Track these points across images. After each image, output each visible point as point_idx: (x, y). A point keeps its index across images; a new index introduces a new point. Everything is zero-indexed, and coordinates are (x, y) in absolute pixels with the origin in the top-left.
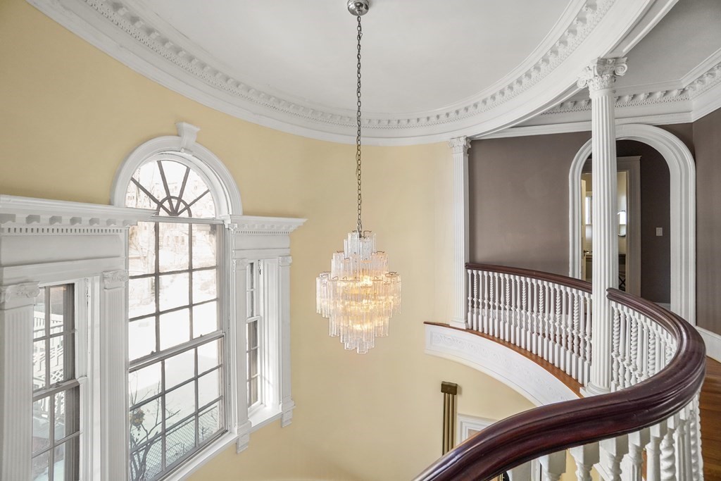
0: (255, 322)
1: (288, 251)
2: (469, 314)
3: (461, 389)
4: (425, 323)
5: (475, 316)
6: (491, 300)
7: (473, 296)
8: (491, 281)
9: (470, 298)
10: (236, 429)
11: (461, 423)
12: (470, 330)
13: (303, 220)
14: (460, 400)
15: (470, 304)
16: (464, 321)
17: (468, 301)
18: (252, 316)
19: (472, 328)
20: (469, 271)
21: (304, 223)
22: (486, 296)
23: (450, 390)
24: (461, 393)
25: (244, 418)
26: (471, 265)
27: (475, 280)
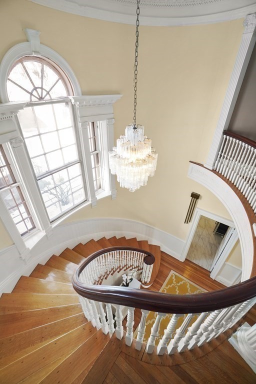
0: (97, 154)
1: (112, 116)
2: (217, 162)
3: (201, 197)
4: (190, 162)
5: (219, 164)
6: (232, 157)
7: (222, 152)
8: (236, 146)
9: (220, 153)
10: (90, 200)
11: (197, 212)
12: (214, 171)
13: (121, 96)
14: (199, 201)
15: (219, 156)
16: (212, 165)
17: (218, 154)
18: (96, 150)
19: (216, 170)
20: (225, 136)
21: (121, 97)
22: (230, 154)
23: (195, 196)
24: (201, 199)
25: (93, 196)
26: (228, 132)
27: (227, 142)
